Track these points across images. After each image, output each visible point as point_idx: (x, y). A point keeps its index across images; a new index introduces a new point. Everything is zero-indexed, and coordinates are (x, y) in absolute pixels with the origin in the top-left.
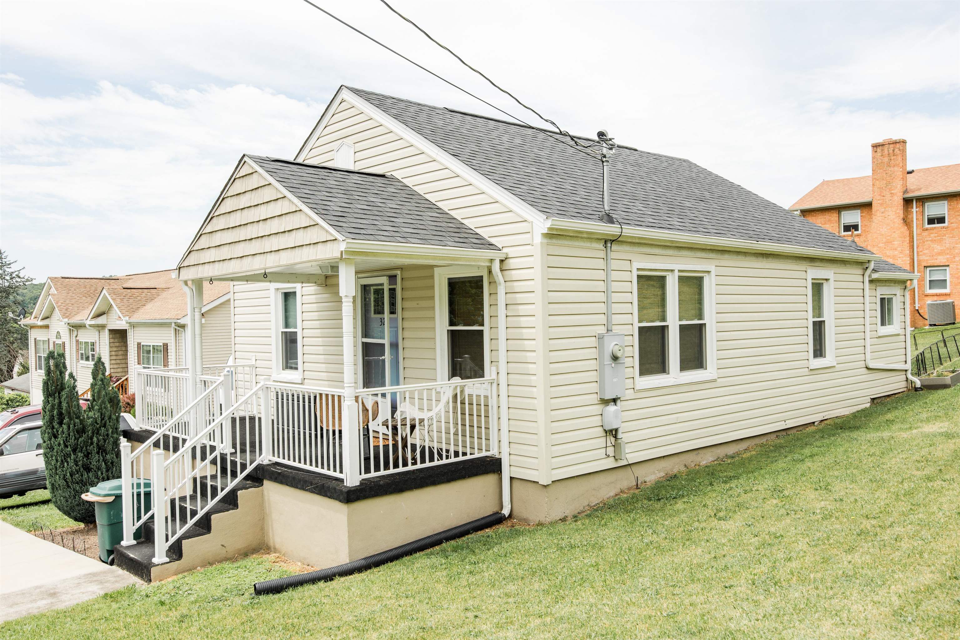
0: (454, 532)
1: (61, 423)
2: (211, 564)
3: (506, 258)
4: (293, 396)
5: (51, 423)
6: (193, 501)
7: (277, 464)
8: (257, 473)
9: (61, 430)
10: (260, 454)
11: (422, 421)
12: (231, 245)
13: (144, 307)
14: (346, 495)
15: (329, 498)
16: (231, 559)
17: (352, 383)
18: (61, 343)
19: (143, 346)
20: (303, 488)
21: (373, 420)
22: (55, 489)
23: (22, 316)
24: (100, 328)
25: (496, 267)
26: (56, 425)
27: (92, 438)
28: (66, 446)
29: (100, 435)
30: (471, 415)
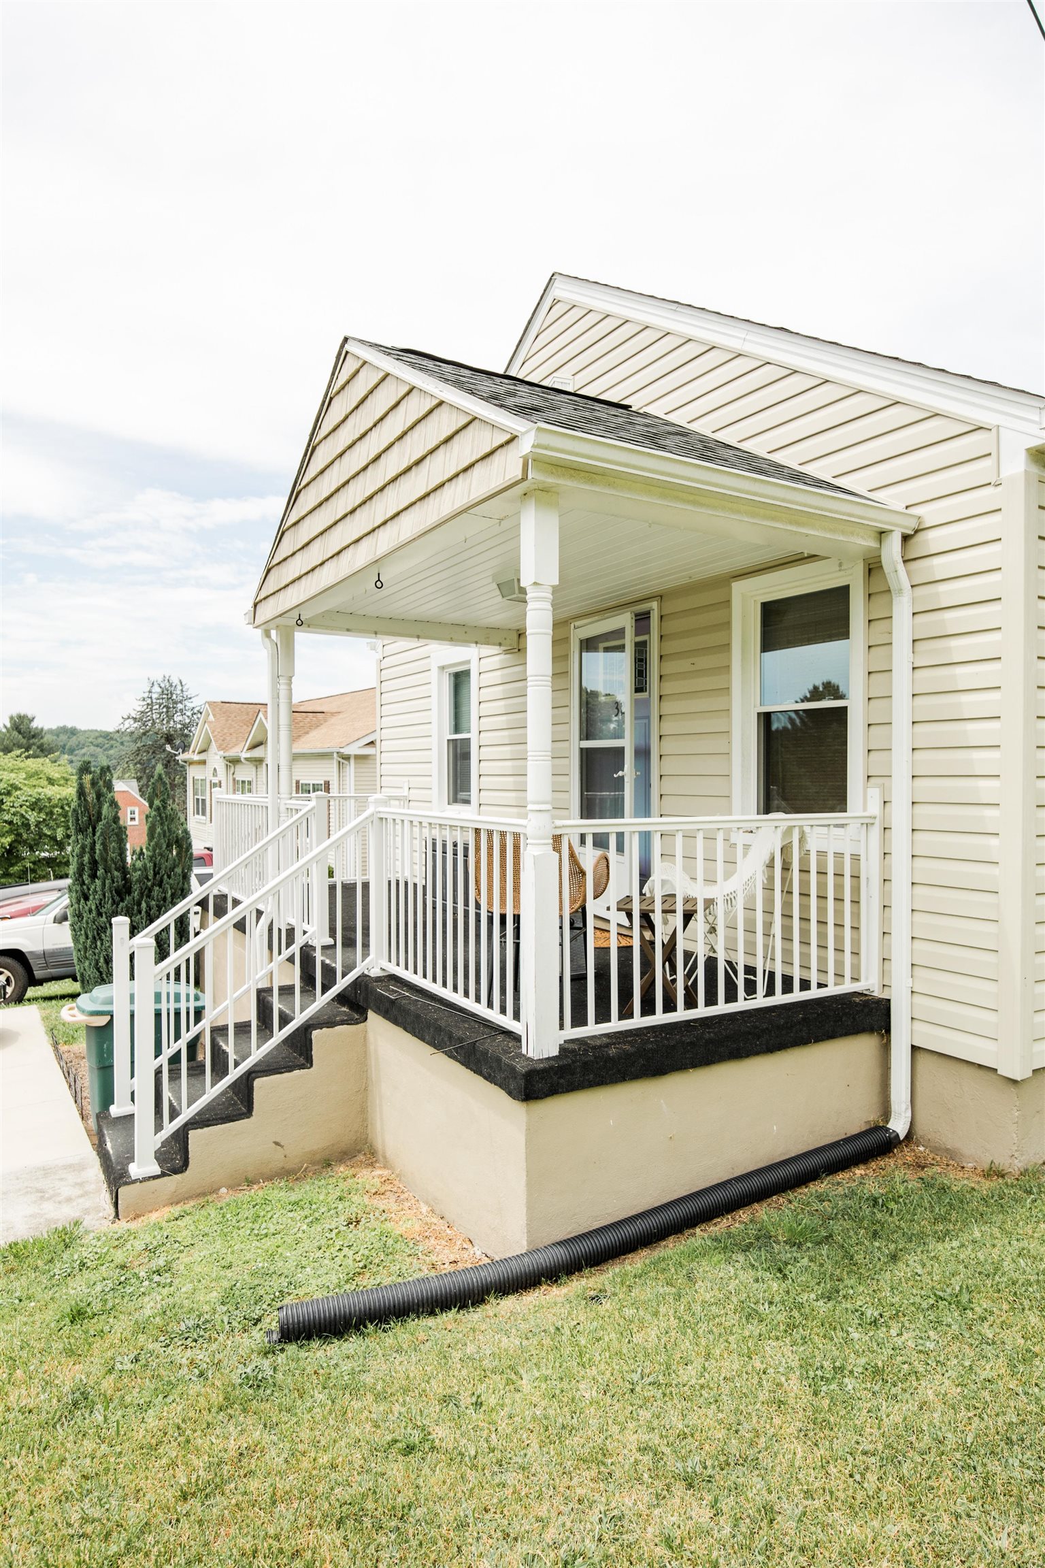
0: (782, 1173)
1: (93, 876)
2: (250, 1182)
3: (917, 531)
4: (455, 845)
5: (81, 875)
6: (244, 1037)
7: (394, 978)
8: (356, 993)
9: (93, 887)
10: (366, 954)
11: (709, 903)
12: (324, 535)
13: (307, 736)
14: (522, 1082)
15: (486, 1078)
16: (290, 1174)
17: (546, 803)
18: (217, 782)
19: (302, 784)
20: (436, 1044)
21: (595, 898)
22: (86, 982)
23: (180, 750)
24: (258, 763)
25: (892, 550)
26: (87, 880)
27: (139, 904)
28: (100, 914)
29: (153, 899)
30: (805, 895)
